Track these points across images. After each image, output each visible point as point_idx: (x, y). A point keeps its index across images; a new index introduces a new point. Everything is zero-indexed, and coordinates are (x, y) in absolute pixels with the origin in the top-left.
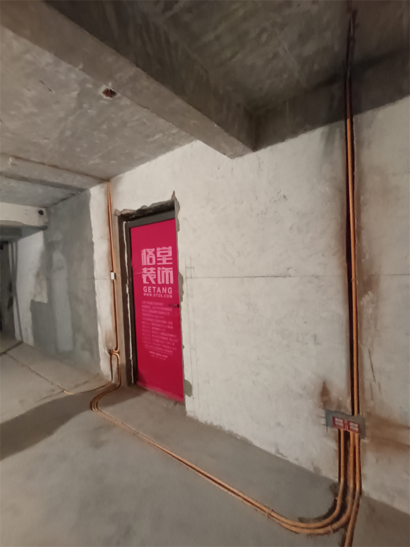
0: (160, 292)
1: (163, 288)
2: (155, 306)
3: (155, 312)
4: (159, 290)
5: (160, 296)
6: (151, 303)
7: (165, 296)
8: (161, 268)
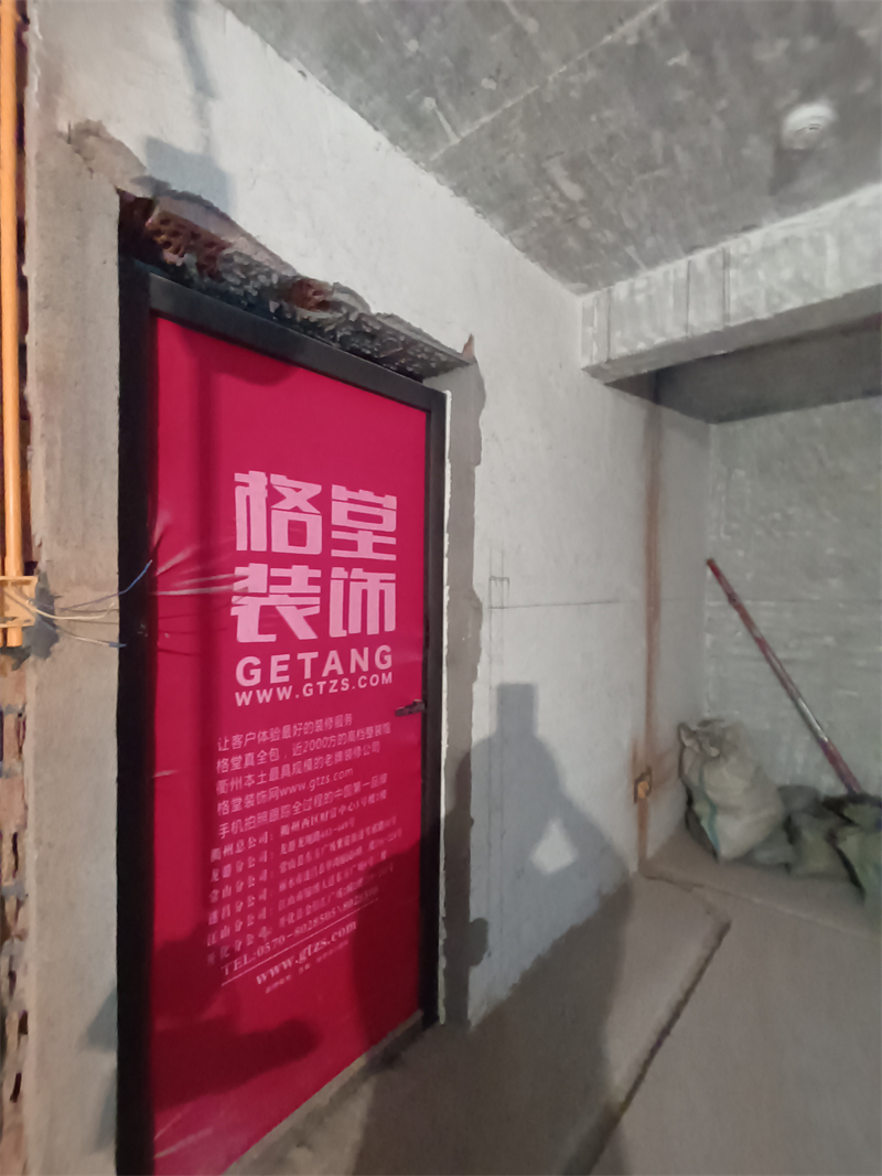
2: (309, 737)
3: (308, 765)
4: (333, 663)
5: (339, 686)
6: (286, 732)
7: (363, 683)
8: (349, 570)
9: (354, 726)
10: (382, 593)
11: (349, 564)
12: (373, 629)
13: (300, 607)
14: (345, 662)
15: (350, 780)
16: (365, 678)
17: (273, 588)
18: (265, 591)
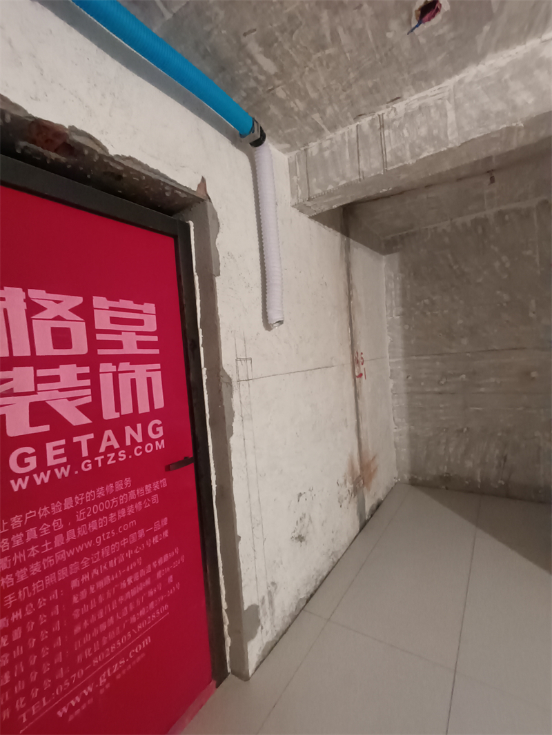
0: (116, 446)
1: (128, 430)
2: (91, 504)
3: (93, 526)
4: (109, 439)
5: (116, 457)
6: (68, 503)
7: (138, 451)
8: (116, 364)
9: (134, 486)
10: (149, 380)
11: (116, 360)
12: (144, 408)
13: (70, 399)
14: (120, 437)
15: (134, 529)
16: (140, 447)
17: (40, 387)
18: (33, 390)
